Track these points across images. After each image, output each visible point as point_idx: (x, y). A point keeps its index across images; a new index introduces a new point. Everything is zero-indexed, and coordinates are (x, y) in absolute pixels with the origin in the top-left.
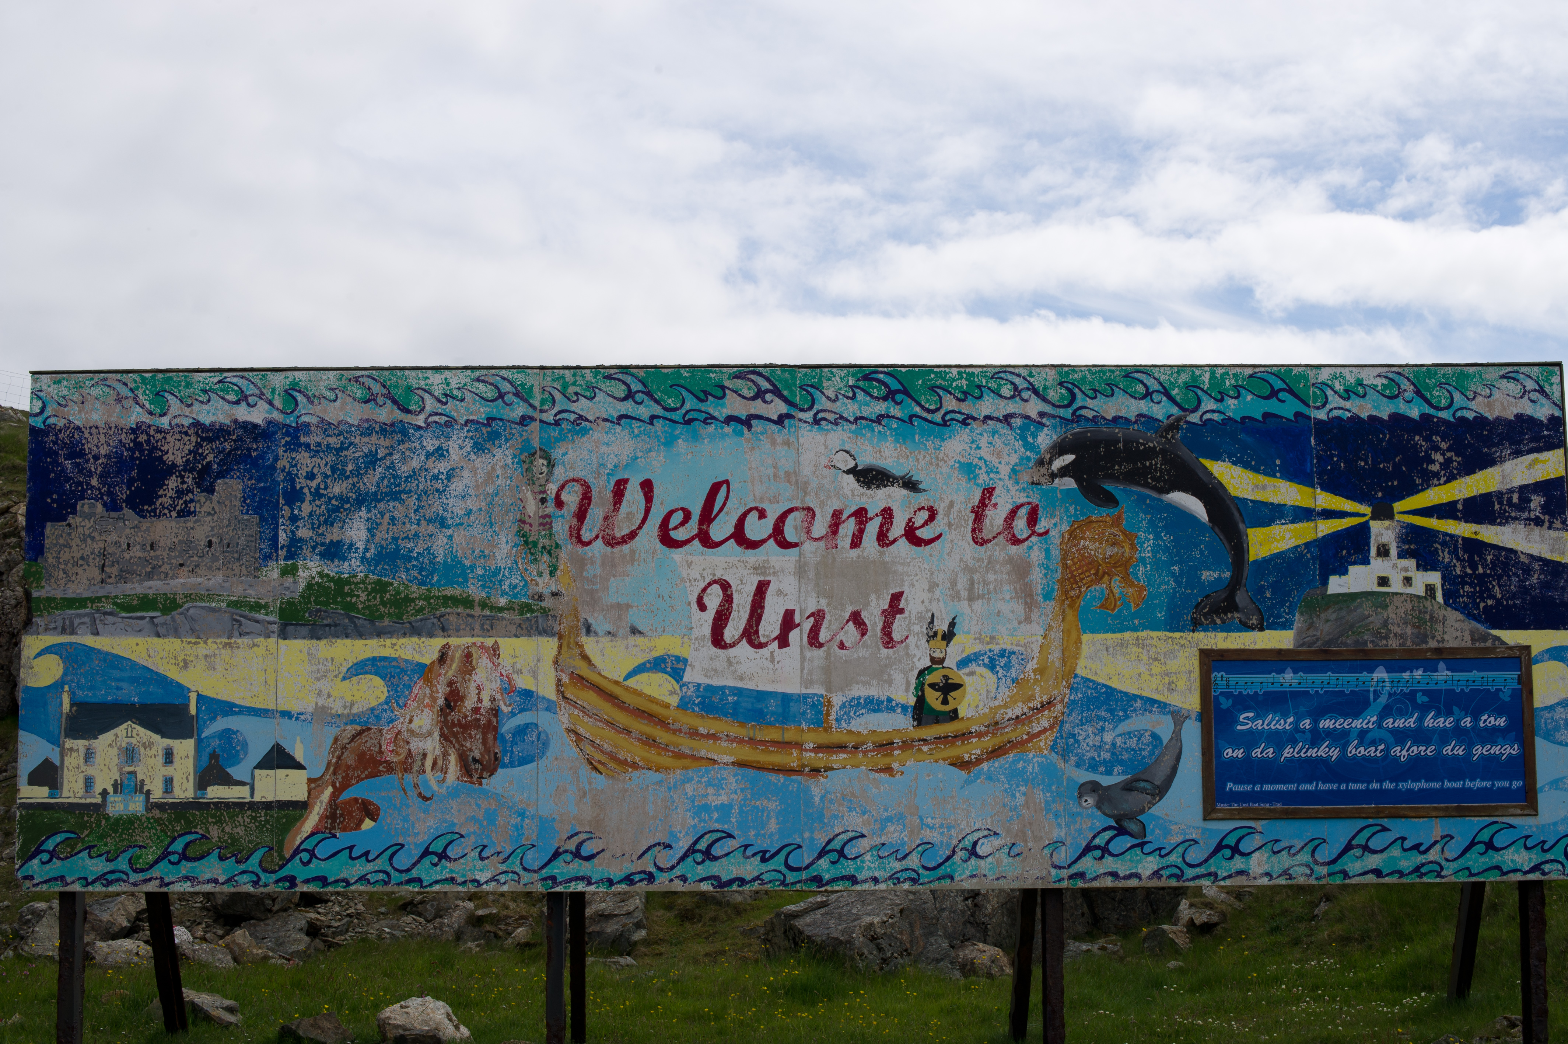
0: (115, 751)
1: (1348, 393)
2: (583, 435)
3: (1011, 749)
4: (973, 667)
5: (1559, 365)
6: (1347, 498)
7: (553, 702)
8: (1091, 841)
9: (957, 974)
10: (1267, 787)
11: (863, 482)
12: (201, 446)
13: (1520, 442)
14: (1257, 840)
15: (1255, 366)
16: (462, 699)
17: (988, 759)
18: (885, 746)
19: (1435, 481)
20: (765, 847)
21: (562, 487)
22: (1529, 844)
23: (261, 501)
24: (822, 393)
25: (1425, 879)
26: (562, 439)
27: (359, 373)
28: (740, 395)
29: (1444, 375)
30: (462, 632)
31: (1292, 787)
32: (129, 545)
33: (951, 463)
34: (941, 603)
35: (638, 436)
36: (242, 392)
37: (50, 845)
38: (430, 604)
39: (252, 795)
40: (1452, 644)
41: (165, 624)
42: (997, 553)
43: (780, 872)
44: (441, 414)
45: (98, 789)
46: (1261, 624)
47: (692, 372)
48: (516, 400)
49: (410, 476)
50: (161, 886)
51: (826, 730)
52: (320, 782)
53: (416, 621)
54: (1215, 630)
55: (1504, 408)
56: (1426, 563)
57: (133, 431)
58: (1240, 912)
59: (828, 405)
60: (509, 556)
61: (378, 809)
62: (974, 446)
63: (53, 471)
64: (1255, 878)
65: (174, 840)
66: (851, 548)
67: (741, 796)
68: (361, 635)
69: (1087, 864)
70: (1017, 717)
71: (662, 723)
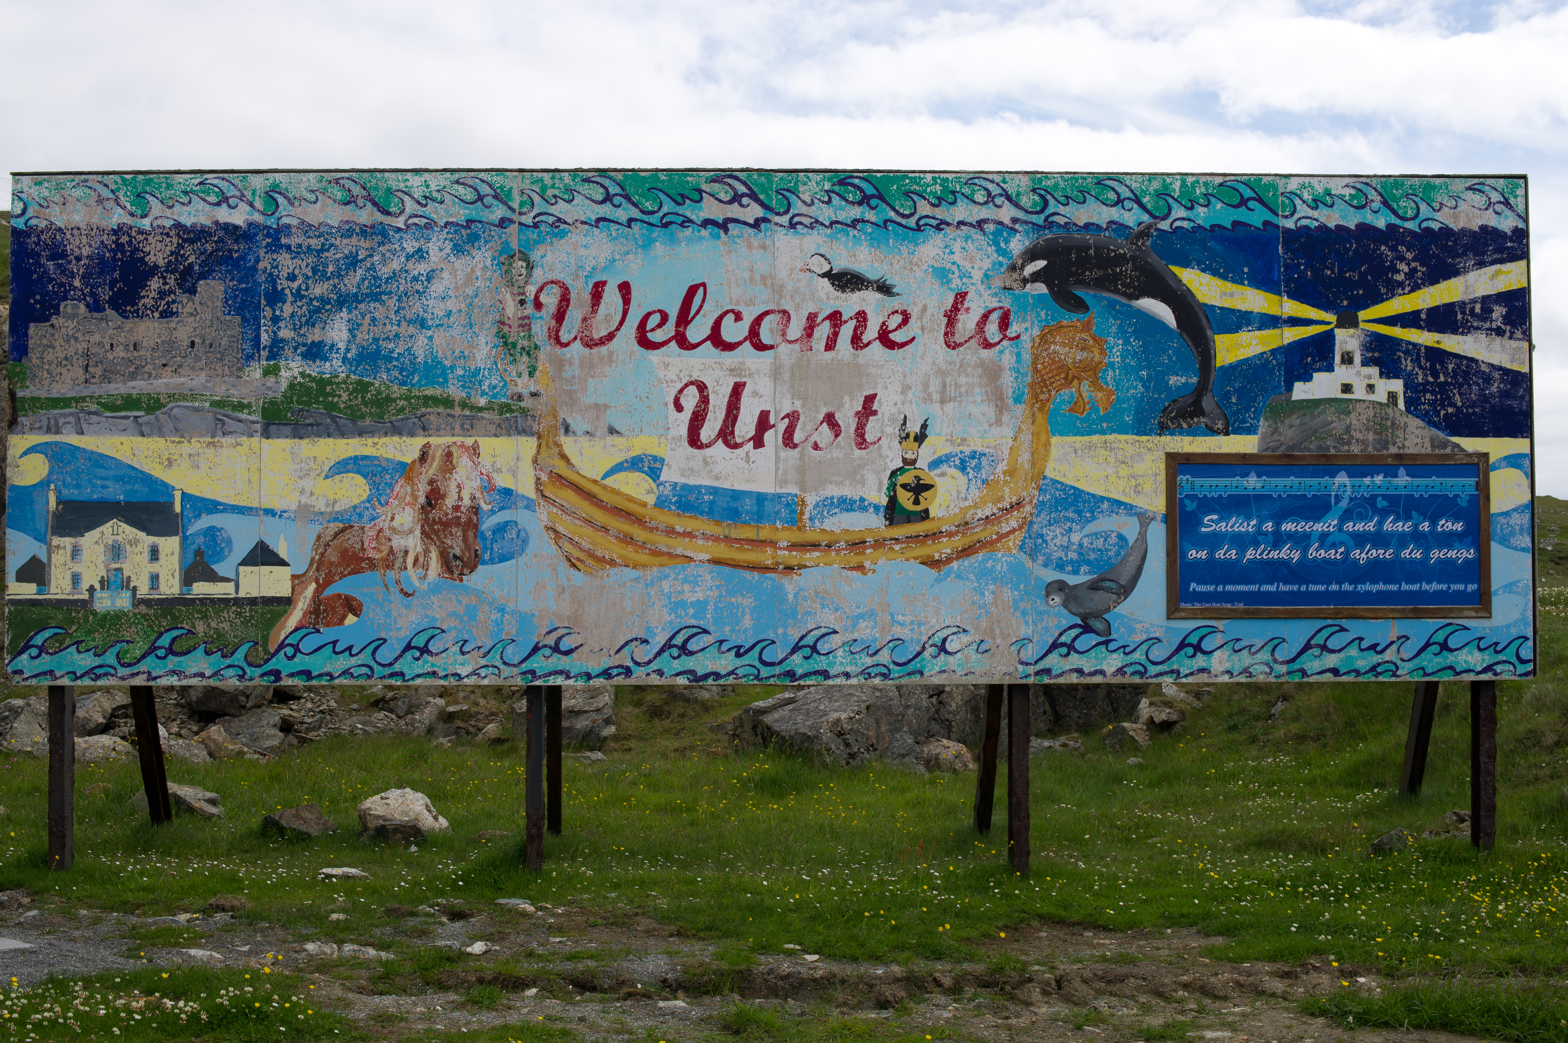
0: (101, 548)
1: (1316, 203)
2: (561, 238)
3: (981, 548)
4: (944, 468)
5: (1524, 177)
6: (1313, 306)
7: (532, 500)
8: (1057, 639)
9: (921, 769)
10: (1230, 588)
11: (838, 286)
12: (183, 248)
13: (1484, 253)
14: (1219, 639)
15: (1225, 175)
16: (443, 497)
17: (958, 558)
18: (858, 545)
19: (1400, 291)
20: (739, 642)
21: (541, 289)
22: (1482, 646)
23: (243, 302)
24: (798, 197)
25: (1381, 678)
26: (540, 241)
27: (339, 175)
28: (717, 199)
29: (1411, 186)
30: (442, 432)
31: (1254, 588)
32: (112, 345)
33: (925, 267)
34: (914, 406)
35: (616, 238)
36: (223, 193)
37: (39, 640)
38: (411, 404)
39: (237, 591)
40: (1412, 450)
41: (149, 423)
42: (969, 357)
43: (754, 667)
44: (421, 216)
45: (85, 585)
46: (1227, 428)
47: (669, 176)
48: (495, 202)
49: (391, 278)
50: (148, 680)
51: (799, 529)
52: (304, 579)
53: (397, 421)
54: (1181, 434)
55: (1469, 220)
56: (1389, 371)
57: (115, 232)
58: (1199, 710)
59: (804, 209)
60: (488, 357)
61: (361, 605)
62: (947, 251)
63: (36, 272)
64: (1216, 676)
65: (160, 635)
66: (826, 350)
67: (717, 593)
68: (343, 435)
69: (1054, 661)
70: (987, 517)
71: (639, 521)
